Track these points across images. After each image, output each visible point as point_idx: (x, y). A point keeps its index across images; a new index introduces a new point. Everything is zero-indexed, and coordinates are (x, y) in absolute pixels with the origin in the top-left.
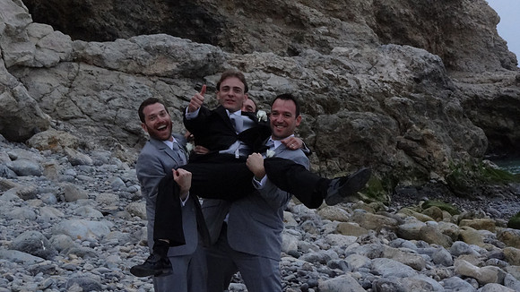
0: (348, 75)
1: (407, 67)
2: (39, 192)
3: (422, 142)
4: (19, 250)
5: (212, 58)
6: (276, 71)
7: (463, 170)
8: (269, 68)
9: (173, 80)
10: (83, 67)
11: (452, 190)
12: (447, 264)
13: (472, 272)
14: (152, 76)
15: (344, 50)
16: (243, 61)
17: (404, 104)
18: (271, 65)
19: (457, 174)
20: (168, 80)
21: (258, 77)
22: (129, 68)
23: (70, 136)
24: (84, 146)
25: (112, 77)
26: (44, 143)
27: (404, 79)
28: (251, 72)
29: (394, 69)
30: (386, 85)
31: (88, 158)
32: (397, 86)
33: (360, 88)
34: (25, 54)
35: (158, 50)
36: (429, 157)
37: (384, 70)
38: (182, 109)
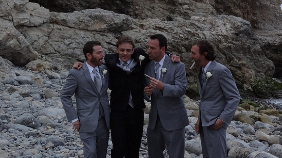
0: (199, 31)
1: (231, 27)
2: (31, 93)
3: (239, 68)
4: (20, 124)
5: (125, 22)
6: (160, 29)
7: (261, 83)
8: (156, 27)
9: (104, 34)
10: (56, 26)
11: (255, 94)
12: (252, 134)
13: (265, 138)
14: (93, 31)
15: (197, 18)
16: (142, 23)
17: (229, 47)
18: (158, 26)
19: (258, 85)
20: (101, 33)
21: (150, 32)
22: (81, 27)
23: (49, 63)
24: (56, 69)
25: (71, 32)
26: (34, 67)
27: (230, 34)
28: (146, 29)
29: (225, 28)
30: (220, 37)
31: (58, 75)
32: (226, 37)
33: (206, 38)
34: (24, 19)
35: (96, 17)
36: (243, 76)
37: (219, 29)
38: (109, 49)
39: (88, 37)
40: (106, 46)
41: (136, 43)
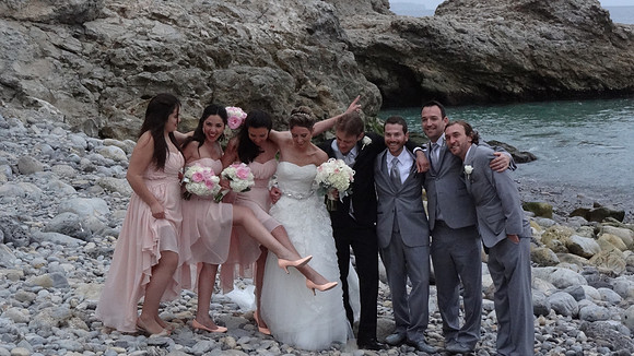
0: (236, 23)
1: (299, 17)
4: (59, 232)
6: (161, 18)
8: (154, 14)
14: (25, 20)
17: (298, 57)
18: (156, 12)
20: (43, 25)
21: (143, 26)
27: (297, 29)
28: (133, 18)
29: (286, 18)
30: (277, 36)
32: (290, 37)
33: (251, 38)
38: (62, 60)
39: (16, 34)
40: (55, 52)
41: (115, 47)
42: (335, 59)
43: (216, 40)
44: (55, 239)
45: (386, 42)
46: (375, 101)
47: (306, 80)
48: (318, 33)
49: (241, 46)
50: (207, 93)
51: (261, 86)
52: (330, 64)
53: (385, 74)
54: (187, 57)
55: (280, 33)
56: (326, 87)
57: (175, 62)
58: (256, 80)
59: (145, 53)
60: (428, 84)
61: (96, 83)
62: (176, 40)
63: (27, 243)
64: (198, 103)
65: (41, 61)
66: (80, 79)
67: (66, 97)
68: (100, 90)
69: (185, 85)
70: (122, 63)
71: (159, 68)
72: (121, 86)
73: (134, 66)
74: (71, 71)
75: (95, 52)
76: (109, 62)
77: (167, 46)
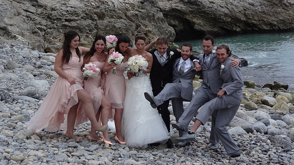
3: (146, 34)
4: (26, 95)
9: (21, 1)
17: (136, 15)
20: (18, 1)
27: (136, 2)
32: (132, 5)
33: (114, 6)
38: (27, 17)
39: (6, 5)
40: (24, 13)
41: (52, 11)
42: (154, 16)
43: (98, 7)
44: (25, 99)
45: (177, 8)
46: (172, 35)
47: (140, 25)
48: (146, 3)
49: (110, 10)
50: (94, 31)
51: (120, 28)
52: (151, 18)
53: (177, 23)
54: (85, 15)
55: (128, 4)
56: (149, 28)
57: (80, 17)
58: (117, 25)
59: (66, 13)
60: (197, 27)
61: (43, 27)
62: (79, 7)
63: (12, 101)
64: (90, 36)
65: (17, 17)
66: (35, 25)
67: (29, 34)
68: (44, 30)
69: (84, 28)
70: (55, 18)
71: (72, 20)
72: (55, 28)
73: (60, 19)
74: (31, 22)
75: (42, 13)
76: (49, 17)
77: (76, 10)
